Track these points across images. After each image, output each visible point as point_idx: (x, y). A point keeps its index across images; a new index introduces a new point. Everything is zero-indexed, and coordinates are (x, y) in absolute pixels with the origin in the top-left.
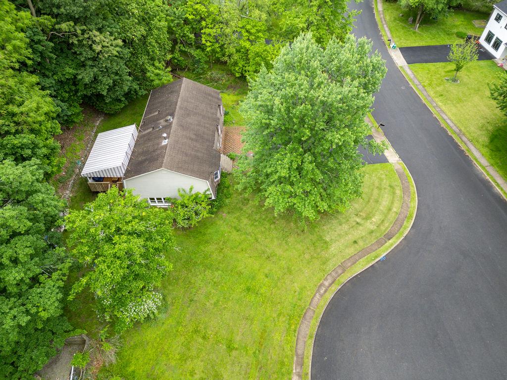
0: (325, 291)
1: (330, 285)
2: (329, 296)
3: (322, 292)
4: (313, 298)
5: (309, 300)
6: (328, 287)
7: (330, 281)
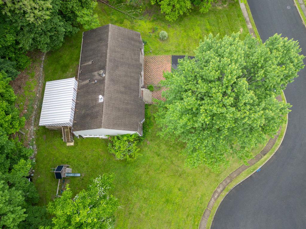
0: (218, 196)
1: (222, 191)
2: (221, 199)
3: (216, 197)
4: (210, 201)
5: (207, 203)
6: (220, 193)
7: (221, 188)
